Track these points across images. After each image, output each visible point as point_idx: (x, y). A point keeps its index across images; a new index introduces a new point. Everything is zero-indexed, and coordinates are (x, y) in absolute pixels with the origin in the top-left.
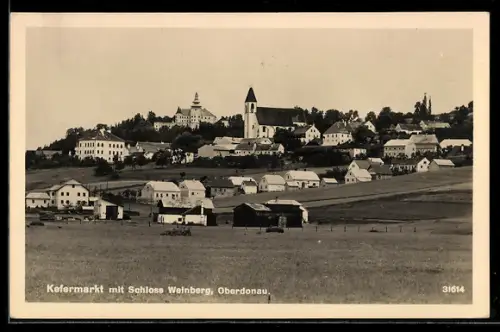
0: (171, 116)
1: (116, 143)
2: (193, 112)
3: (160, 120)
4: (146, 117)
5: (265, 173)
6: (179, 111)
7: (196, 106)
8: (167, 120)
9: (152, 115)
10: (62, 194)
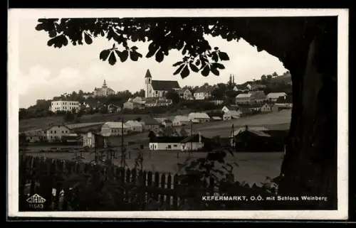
0: (91, 92)
1: (74, 102)
2: (103, 89)
3: (85, 94)
4: (78, 93)
5: (176, 115)
6: (96, 89)
7: (105, 86)
8: (89, 94)
9: (81, 92)
10: (52, 132)
